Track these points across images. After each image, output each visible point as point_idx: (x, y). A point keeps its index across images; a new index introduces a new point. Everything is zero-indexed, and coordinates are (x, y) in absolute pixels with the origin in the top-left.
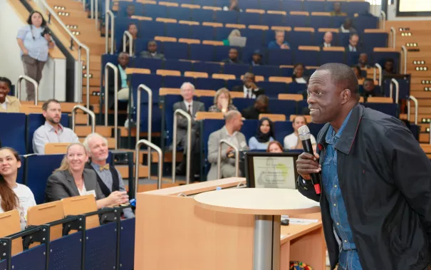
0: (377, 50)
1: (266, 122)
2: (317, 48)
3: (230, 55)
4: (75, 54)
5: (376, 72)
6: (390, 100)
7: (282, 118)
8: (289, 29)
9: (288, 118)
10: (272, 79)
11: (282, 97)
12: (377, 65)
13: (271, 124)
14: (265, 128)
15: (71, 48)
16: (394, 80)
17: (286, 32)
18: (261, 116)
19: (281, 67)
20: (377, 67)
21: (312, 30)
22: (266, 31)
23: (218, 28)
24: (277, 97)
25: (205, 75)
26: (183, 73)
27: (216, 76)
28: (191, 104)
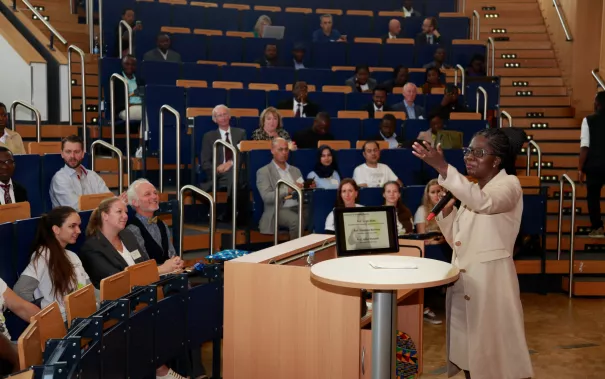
0: (456, 42)
1: (326, 152)
2: (379, 41)
3: (268, 53)
4: (58, 55)
5: (457, 74)
6: (476, 116)
7: (345, 145)
8: (339, 12)
9: (353, 145)
10: (326, 89)
11: (342, 114)
12: (458, 66)
13: (333, 153)
14: (326, 159)
15: (51, 47)
16: (480, 88)
17: (334, 16)
19: (334, 69)
20: (458, 68)
21: (370, 13)
22: (309, 15)
23: (245, 11)
24: (336, 115)
25: (239, 85)
26: (210, 84)
27: (253, 86)
28: (229, 131)
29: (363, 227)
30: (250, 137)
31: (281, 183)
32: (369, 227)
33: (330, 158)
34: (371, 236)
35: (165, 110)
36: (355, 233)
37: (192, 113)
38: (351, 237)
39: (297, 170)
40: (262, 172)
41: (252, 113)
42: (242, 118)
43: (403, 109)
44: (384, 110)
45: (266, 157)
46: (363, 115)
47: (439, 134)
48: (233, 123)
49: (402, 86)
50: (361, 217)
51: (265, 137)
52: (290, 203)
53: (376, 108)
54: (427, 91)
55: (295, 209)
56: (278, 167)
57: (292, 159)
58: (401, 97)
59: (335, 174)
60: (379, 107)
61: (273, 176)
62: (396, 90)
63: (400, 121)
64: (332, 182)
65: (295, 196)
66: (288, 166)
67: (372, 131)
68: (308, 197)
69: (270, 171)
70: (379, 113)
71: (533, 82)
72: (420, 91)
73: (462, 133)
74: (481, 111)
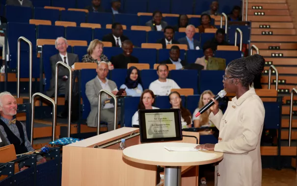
1: (134, 71)
6: (235, 48)
7: (145, 66)
9: (152, 67)
10: (134, 28)
11: (145, 46)
12: (223, 14)
14: (133, 76)
16: (238, 29)
18: (129, 65)
19: (139, 14)
24: (140, 46)
25: (74, 24)
26: (53, 23)
27: (83, 25)
28: (66, 56)
29: (159, 123)
30: (81, 60)
31: (102, 92)
32: (162, 123)
33: (137, 75)
34: (164, 129)
35: (21, 40)
36: (153, 127)
37: (40, 43)
38: (150, 130)
39: (113, 83)
40: (90, 84)
41: (83, 43)
42: (76, 47)
43: (186, 42)
44: (173, 43)
45: (92, 74)
46: (159, 46)
47: (210, 60)
48: (70, 50)
49: (185, 26)
50: (157, 116)
51: (91, 60)
52: (108, 106)
53: (167, 42)
54: (202, 30)
55: (112, 110)
56: (100, 81)
57: (110, 76)
58: (184, 34)
59: (139, 86)
60: (169, 40)
61: (97, 86)
62: (181, 30)
63: (184, 51)
64: (137, 92)
65: (112, 101)
66: (108, 80)
67: (164, 57)
68: (121, 102)
69: (95, 83)
70: (169, 44)
71: (273, 25)
72: (197, 30)
73: (225, 59)
74: (238, 45)
